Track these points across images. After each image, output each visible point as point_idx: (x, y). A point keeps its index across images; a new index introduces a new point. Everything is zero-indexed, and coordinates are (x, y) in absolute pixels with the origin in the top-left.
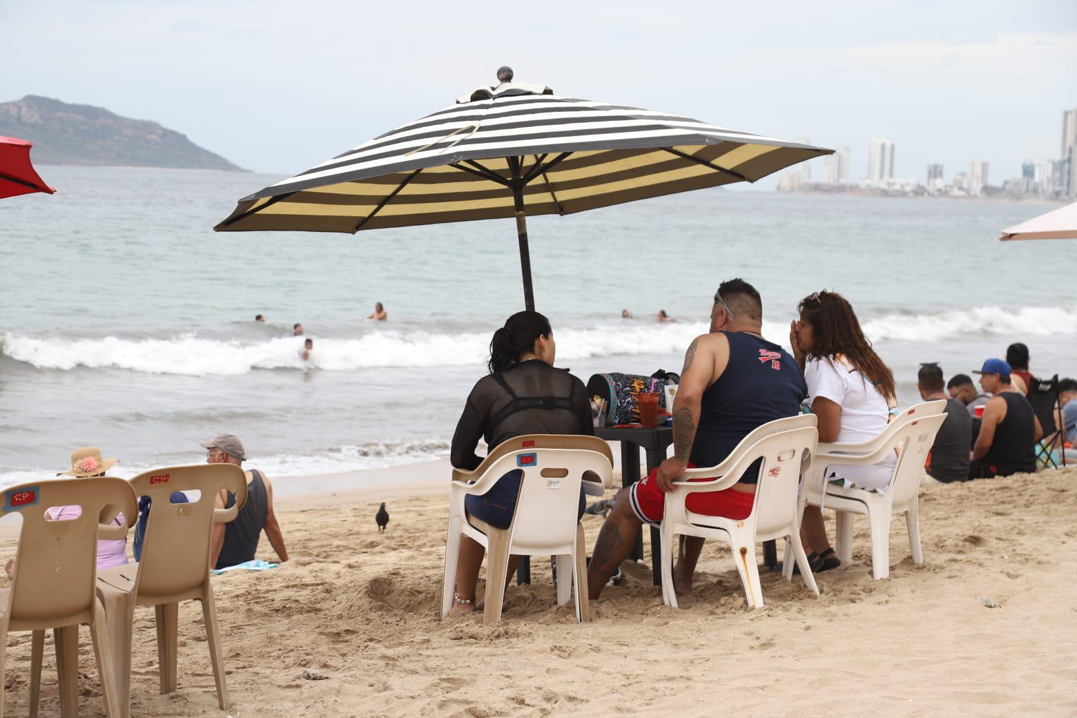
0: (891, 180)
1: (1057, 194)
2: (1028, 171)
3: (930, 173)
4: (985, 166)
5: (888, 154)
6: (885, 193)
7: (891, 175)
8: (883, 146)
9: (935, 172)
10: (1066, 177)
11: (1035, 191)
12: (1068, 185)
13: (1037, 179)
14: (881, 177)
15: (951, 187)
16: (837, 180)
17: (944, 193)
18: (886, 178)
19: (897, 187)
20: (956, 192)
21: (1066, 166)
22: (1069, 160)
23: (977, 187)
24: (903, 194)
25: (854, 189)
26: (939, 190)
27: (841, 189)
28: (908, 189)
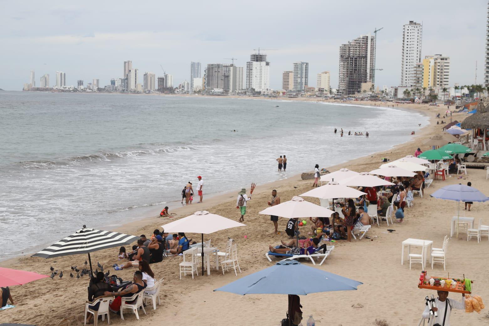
0: (65, 87)
1: (123, 91)
2: (113, 83)
3: (78, 83)
4: (98, 81)
5: (63, 77)
6: (63, 91)
7: (65, 85)
8: (61, 74)
9: (80, 83)
10: (126, 85)
11: (116, 90)
12: (127, 88)
13: (116, 86)
14: (61, 86)
15: (86, 88)
16: (45, 87)
17: (84, 91)
18: (63, 86)
19: (67, 89)
20: (88, 90)
21: (126, 80)
22: (127, 79)
23: (96, 88)
24: (70, 91)
25: (51, 89)
26: (82, 90)
27: (47, 90)
28: (71, 89)
